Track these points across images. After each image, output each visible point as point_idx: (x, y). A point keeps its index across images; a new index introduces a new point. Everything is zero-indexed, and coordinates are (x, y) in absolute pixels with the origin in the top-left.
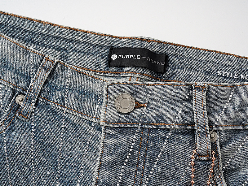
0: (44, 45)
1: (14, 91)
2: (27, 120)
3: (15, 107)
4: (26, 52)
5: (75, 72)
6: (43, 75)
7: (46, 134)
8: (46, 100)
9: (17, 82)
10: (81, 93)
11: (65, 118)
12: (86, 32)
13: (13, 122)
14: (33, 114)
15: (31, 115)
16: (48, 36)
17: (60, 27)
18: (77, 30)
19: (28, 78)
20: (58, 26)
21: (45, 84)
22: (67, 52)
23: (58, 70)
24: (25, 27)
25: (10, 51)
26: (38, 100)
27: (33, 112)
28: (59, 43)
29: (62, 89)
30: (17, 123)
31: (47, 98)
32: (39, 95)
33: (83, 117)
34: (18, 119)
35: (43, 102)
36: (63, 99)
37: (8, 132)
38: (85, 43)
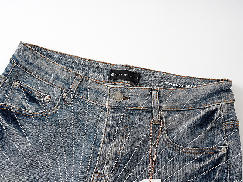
0: (77, 68)
1: (62, 91)
2: (69, 106)
3: (63, 99)
4: (68, 72)
5: (93, 82)
6: (77, 83)
7: (79, 112)
8: (78, 96)
9: (63, 87)
10: (96, 92)
11: (88, 104)
12: (98, 62)
13: (62, 106)
14: (72, 103)
15: (71, 103)
16: (78, 63)
17: (84, 59)
18: (93, 61)
19: (69, 85)
20: (83, 58)
21: (77, 88)
22: (89, 72)
23: (84, 81)
24: (66, 59)
25: (59, 71)
26: (74, 96)
27: (72, 102)
28: (84, 67)
29: (86, 90)
30: (64, 107)
31: (79, 95)
32: (75, 93)
33: (97, 104)
34: (64, 105)
35: (77, 97)
36: (87, 95)
37: (60, 111)
38: (97, 68)
